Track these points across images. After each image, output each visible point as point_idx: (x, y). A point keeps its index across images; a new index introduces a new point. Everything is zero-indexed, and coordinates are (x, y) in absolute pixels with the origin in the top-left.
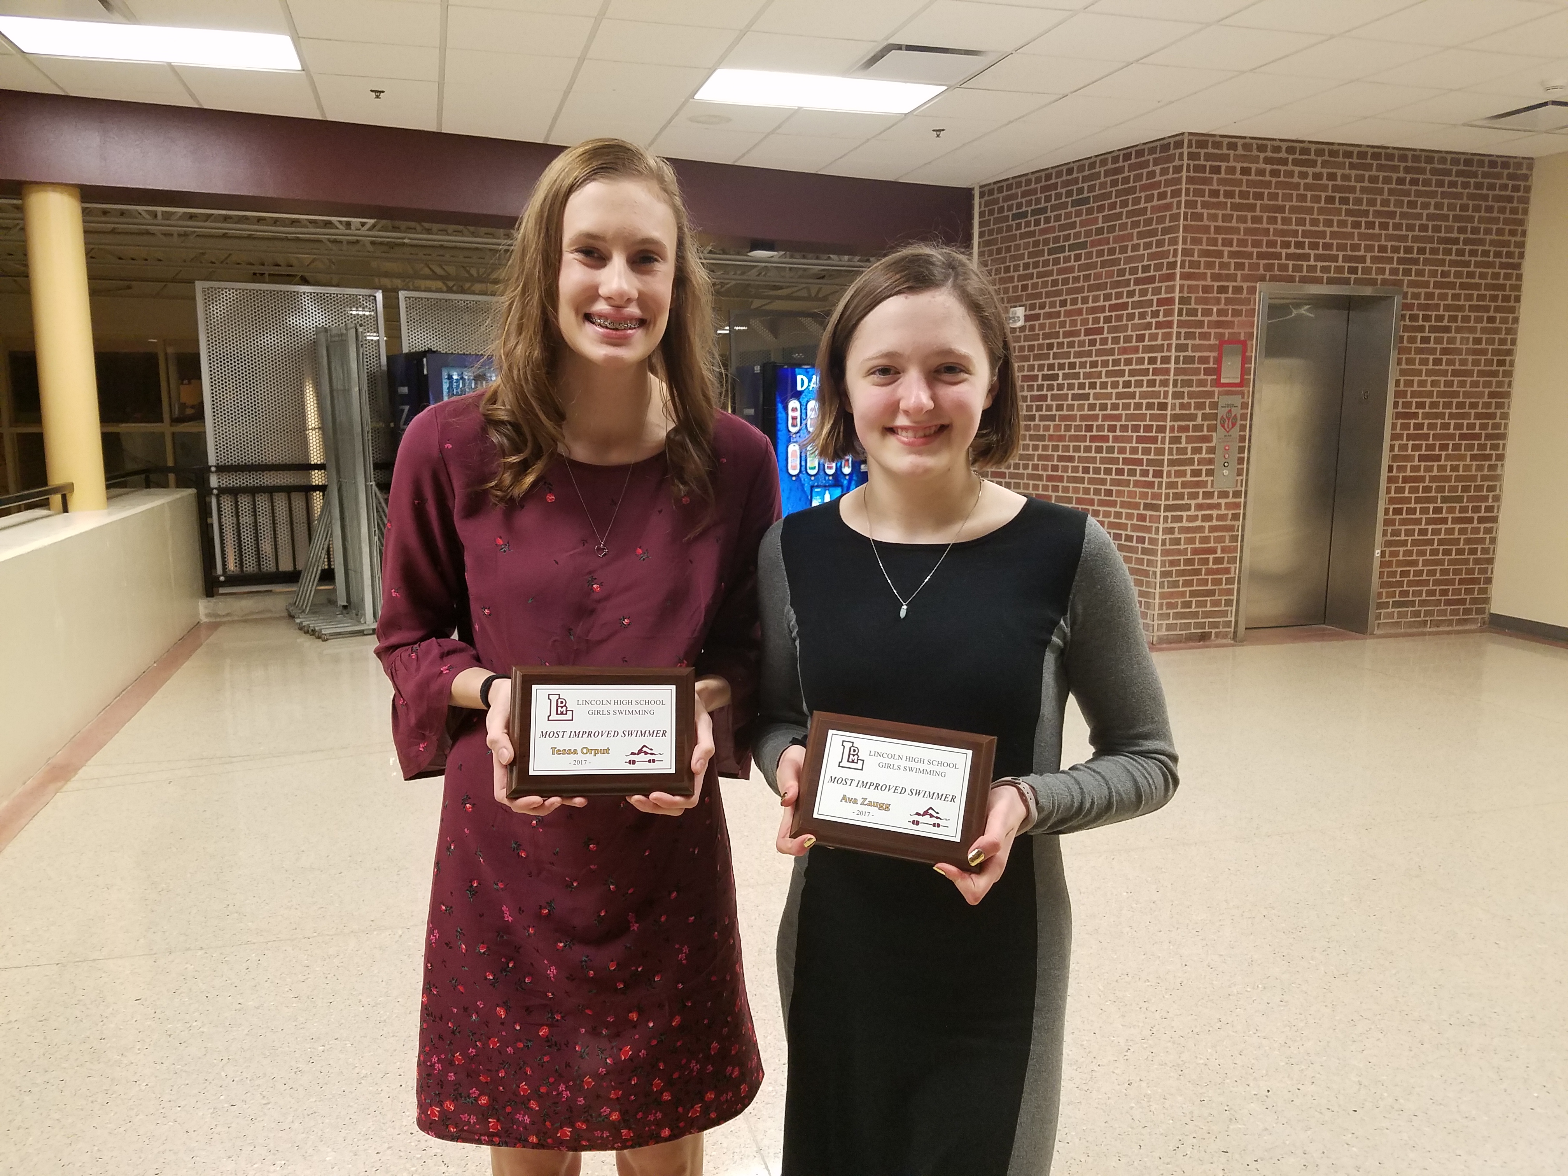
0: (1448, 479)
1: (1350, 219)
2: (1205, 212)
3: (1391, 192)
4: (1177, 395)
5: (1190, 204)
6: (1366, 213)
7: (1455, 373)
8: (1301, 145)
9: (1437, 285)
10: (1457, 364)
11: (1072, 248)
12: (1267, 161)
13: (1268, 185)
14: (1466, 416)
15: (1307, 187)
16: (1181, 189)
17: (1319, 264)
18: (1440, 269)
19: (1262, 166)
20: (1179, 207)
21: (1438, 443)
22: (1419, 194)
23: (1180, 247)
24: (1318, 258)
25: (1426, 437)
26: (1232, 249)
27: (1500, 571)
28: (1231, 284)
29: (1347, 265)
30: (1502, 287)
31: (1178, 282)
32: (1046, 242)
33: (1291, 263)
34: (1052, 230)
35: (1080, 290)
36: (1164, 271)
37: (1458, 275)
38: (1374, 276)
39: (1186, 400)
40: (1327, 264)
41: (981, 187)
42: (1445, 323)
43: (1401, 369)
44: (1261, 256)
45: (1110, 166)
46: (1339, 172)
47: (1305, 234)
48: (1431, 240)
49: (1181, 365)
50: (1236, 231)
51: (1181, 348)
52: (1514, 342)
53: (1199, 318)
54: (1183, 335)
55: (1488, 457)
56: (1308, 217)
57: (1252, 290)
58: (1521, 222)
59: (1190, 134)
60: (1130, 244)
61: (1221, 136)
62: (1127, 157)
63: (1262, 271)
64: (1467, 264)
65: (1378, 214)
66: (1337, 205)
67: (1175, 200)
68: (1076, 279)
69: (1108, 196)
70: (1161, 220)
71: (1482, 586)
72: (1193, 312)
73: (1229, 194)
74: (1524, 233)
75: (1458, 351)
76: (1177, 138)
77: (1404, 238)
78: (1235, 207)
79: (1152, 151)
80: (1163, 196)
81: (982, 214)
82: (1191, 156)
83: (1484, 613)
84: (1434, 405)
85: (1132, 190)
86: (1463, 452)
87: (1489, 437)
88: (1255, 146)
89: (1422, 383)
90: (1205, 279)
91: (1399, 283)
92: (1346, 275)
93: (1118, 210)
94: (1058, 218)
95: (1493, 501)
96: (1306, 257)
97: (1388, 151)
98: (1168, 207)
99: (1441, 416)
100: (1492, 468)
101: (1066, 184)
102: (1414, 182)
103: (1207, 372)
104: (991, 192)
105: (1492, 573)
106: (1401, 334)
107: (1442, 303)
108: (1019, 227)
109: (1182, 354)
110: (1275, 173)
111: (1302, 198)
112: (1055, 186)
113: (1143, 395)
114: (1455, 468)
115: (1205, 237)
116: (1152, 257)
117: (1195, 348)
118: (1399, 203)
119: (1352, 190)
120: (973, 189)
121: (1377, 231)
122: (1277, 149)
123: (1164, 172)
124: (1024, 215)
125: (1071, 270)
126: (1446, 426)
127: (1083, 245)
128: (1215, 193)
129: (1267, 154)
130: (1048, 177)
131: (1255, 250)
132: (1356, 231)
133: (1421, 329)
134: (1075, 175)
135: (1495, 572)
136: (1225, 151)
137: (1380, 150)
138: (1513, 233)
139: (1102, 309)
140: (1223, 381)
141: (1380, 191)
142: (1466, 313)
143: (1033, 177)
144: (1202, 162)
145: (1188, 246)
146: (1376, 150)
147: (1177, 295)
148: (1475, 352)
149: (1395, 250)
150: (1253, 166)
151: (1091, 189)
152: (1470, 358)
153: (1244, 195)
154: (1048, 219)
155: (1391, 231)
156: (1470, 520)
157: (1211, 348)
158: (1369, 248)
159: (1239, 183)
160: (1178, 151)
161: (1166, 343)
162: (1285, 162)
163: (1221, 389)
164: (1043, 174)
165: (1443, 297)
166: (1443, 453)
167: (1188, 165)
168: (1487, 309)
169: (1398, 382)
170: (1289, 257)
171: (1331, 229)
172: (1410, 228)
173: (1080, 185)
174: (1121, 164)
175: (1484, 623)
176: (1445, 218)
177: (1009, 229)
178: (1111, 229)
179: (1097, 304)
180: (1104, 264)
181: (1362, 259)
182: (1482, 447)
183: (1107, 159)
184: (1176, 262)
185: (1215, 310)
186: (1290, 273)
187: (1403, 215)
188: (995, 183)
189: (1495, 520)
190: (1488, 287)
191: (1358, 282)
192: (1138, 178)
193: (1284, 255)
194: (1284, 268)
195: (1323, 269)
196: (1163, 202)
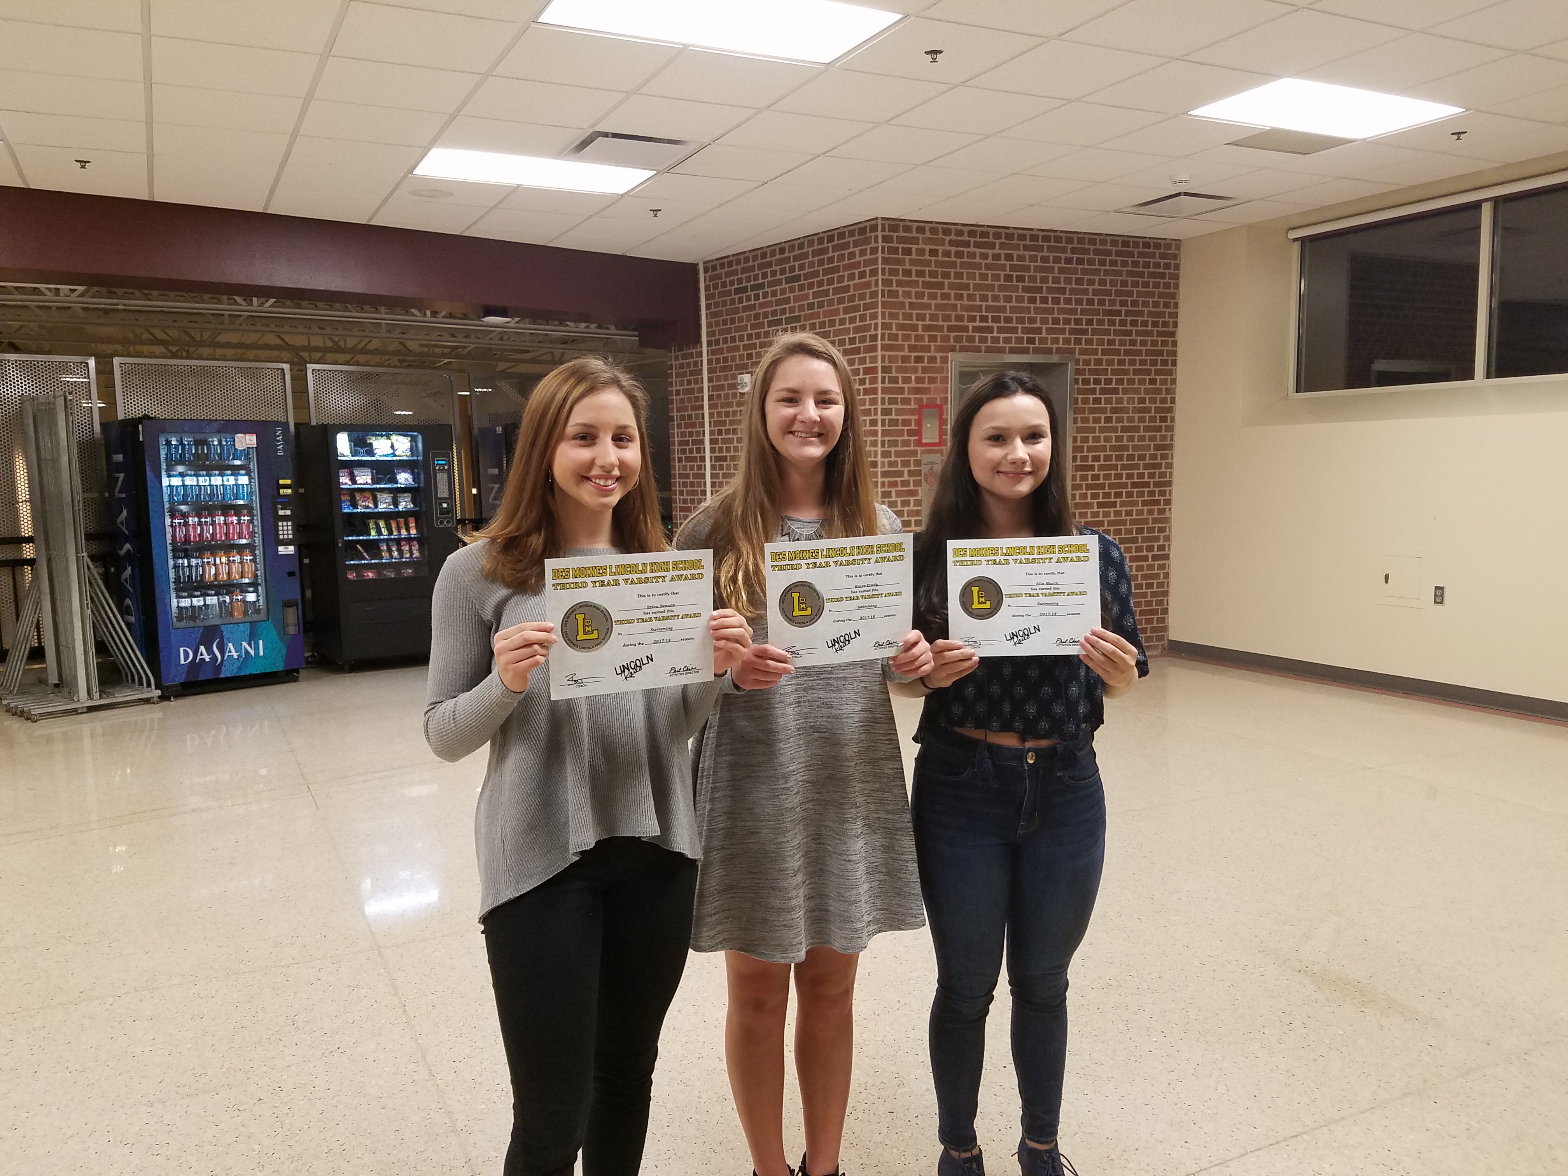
0: (1124, 522)
1: (1026, 296)
2: (900, 289)
3: (1061, 271)
4: (886, 454)
5: (886, 283)
6: (1040, 290)
7: (1125, 429)
8: (981, 229)
9: (1105, 352)
10: (1125, 421)
11: (788, 321)
12: (952, 243)
13: (953, 265)
14: (1136, 467)
15: (988, 267)
16: (877, 269)
17: (1002, 335)
18: (1106, 338)
19: (948, 248)
20: (877, 285)
21: (1113, 491)
22: (1083, 272)
23: (880, 321)
24: (1001, 330)
25: (1102, 486)
26: (925, 323)
27: (1175, 602)
28: (926, 354)
29: (1025, 336)
30: (1161, 353)
31: (879, 353)
32: (764, 314)
33: (977, 335)
34: (769, 304)
36: (868, 343)
37: (1122, 343)
38: (1049, 345)
39: (893, 459)
40: (1008, 335)
41: (704, 263)
42: (1113, 385)
43: (1077, 428)
44: (951, 329)
45: (816, 247)
46: (1015, 253)
47: (989, 309)
48: (1097, 312)
49: (887, 428)
50: (929, 306)
51: (886, 412)
52: (1173, 401)
53: (900, 385)
54: (887, 400)
55: (1157, 503)
56: (990, 293)
57: (945, 360)
58: (1174, 296)
59: (883, 218)
60: (837, 318)
61: (911, 221)
62: (831, 239)
63: (952, 343)
64: (1129, 333)
65: (1050, 290)
66: (1015, 282)
67: (873, 279)
69: (815, 274)
70: (862, 297)
71: (1160, 616)
72: (894, 380)
73: (920, 274)
74: (1176, 305)
75: (1126, 410)
76: (873, 223)
77: (1073, 311)
78: (926, 285)
79: (852, 233)
80: (862, 275)
81: (707, 288)
82: (885, 239)
83: (1163, 640)
84: (1108, 458)
85: (836, 270)
86: (1135, 499)
87: (1156, 484)
88: (941, 230)
89: (1097, 439)
90: (903, 350)
91: (1071, 352)
92: (1026, 345)
93: (825, 288)
94: (774, 294)
95: (1164, 541)
96: (990, 330)
97: (1057, 234)
98: (868, 285)
99: (1115, 467)
100: (1162, 511)
101: (780, 262)
102: (1080, 261)
103: (911, 433)
104: (714, 268)
105: (1168, 604)
106: (1076, 396)
107: (1109, 368)
108: (741, 301)
109: (887, 418)
110: (959, 255)
111: (984, 277)
112: (770, 265)
114: (1129, 513)
115: (901, 312)
116: (857, 330)
117: (899, 412)
118: (1068, 281)
119: (1027, 269)
120: (697, 264)
121: (1050, 305)
122: (960, 233)
123: (863, 253)
124: (745, 289)
126: (1119, 476)
127: (798, 319)
128: (907, 273)
129: (951, 237)
130: (764, 255)
131: (946, 324)
132: (1032, 306)
133: (1093, 391)
134: (787, 255)
135: (1170, 604)
136: (915, 234)
138: (1167, 305)
140: (924, 441)
141: (1052, 270)
142: (1131, 376)
143: (751, 255)
144: (895, 245)
145: (887, 321)
146: (1045, 233)
147: (879, 364)
148: (1140, 410)
149: (1067, 321)
150: (940, 249)
151: (801, 268)
152: (1137, 415)
153: (933, 274)
154: (765, 295)
155: (1062, 305)
156: (1146, 558)
157: (911, 412)
158: (1044, 321)
159: (928, 263)
160: (873, 234)
162: (967, 244)
163: (923, 448)
164: (759, 253)
165: (1110, 363)
166: (1118, 500)
167: (883, 248)
168: (1148, 372)
169: (1075, 439)
170: (976, 329)
171: (1010, 304)
172: (1079, 302)
173: (792, 264)
174: (825, 245)
175: (1164, 649)
176: (1108, 293)
177: (732, 302)
178: (821, 305)
181: (1039, 331)
182: (1151, 494)
183: (813, 240)
184: (877, 334)
185: (913, 377)
186: (977, 344)
187: (1072, 291)
188: (717, 259)
189: (1167, 557)
190: (1149, 353)
191: (1036, 351)
192: (841, 258)
193: (970, 328)
194: (971, 339)
195: (1007, 340)
196: (863, 280)
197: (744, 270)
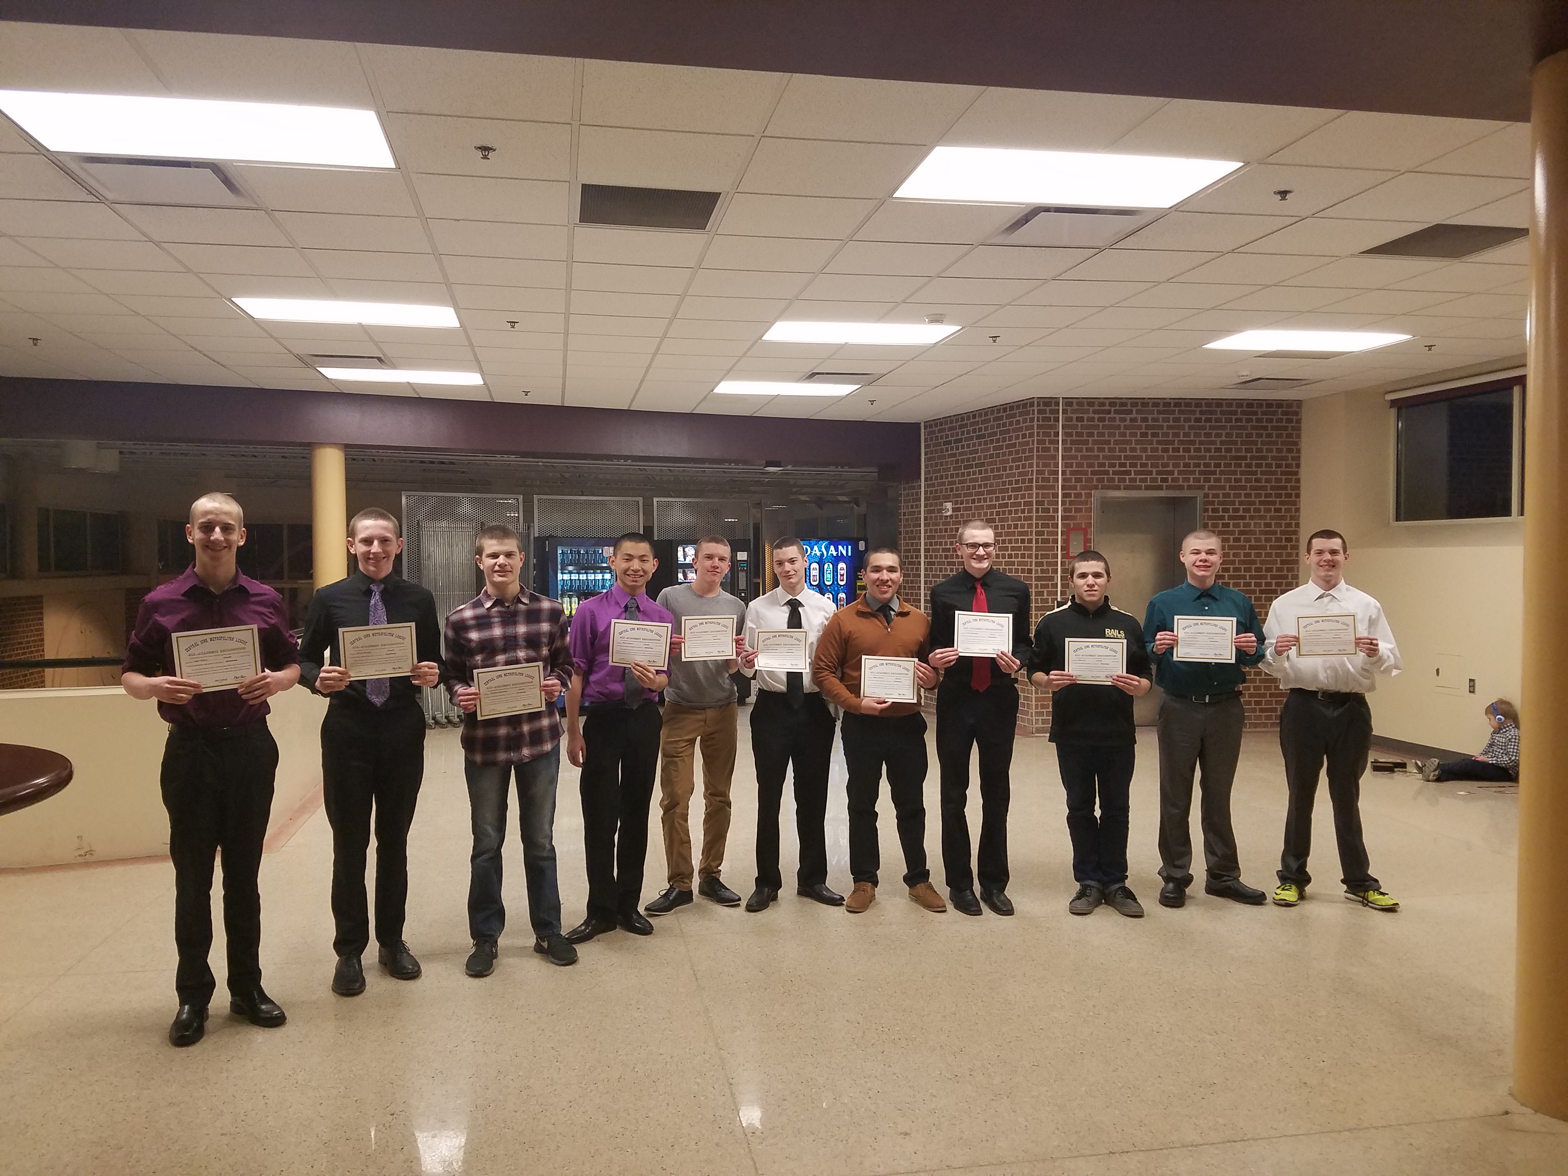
1: (1160, 447)
3: (1190, 427)
6: (1172, 442)
7: (1251, 547)
8: (1121, 401)
9: (1231, 488)
10: (1253, 540)
11: (977, 465)
12: (1095, 412)
14: (1265, 577)
15: (1126, 427)
16: (1034, 432)
17: (1138, 477)
18: (1233, 477)
19: (1092, 415)
20: (1033, 444)
22: (1211, 428)
23: (1035, 469)
24: (1136, 473)
29: (1159, 477)
30: (1285, 488)
31: (1034, 491)
32: (963, 461)
33: (1116, 477)
34: (966, 453)
35: (982, 493)
36: (1027, 484)
37: (1247, 481)
38: (1181, 483)
39: (1045, 567)
40: (1144, 477)
41: (925, 422)
42: (1241, 513)
44: (1093, 473)
45: (996, 415)
46: (1150, 417)
47: (1126, 457)
48: (1225, 458)
49: (1039, 545)
50: (1076, 457)
51: (1039, 534)
52: (1297, 525)
53: (1051, 514)
54: (1039, 525)
56: (1128, 446)
57: (1089, 495)
58: (1296, 444)
59: (1038, 398)
60: (1008, 465)
61: (1061, 398)
62: (1005, 410)
63: (1095, 483)
64: (1255, 473)
65: (1181, 442)
66: (1150, 438)
67: (1031, 439)
68: (980, 486)
69: (995, 434)
70: (1024, 451)
72: (1046, 511)
73: (1069, 434)
74: (1299, 451)
75: (1253, 533)
76: (1032, 400)
77: (1204, 457)
79: (1018, 407)
80: (1024, 436)
81: (926, 441)
82: (1039, 412)
85: (1008, 431)
88: (1086, 403)
91: (1201, 488)
92: (1159, 483)
93: (1001, 444)
94: (968, 446)
96: (1128, 473)
97: (1186, 401)
98: (1027, 443)
101: (972, 424)
102: (1208, 420)
104: (931, 426)
107: (1237, 500)
108: (947, 450)
109: (1039, 538)
110: (1100, 420)
111: (1123, 435)
112: (967, 425)
113: (1019, 564)
115: (1053, 462)
116: (1020, 474)
118: (1197, 435)
119: (1161, 427)
120: (920, 423)
121: (1181, 453)
122: (1103, 404)
123: (1025, 421)
124: (949, 443)
125: (976, 480)
126: (1249, 584)
127: (982, 464)
128: (1058, 434)
129: (1095, 408)
130: (963, 419)
131: (1090, 469)
132: (1165, 454)
133: (1222, 518)
134: (977, 419)
136: (1064, 407)
137: (1180, 401)
138: (1290, 451)
139: (994, 507)
141: (1183, 428)
142: (1257, 506)
143: (955, 418)
144: (1048, 415)
145: (1040, 469)
146: (1177, 401)
147: (1034, 500)
148: (1266, 533)
149: (1197, 465)
150: (1085, 416)
151: (986, 429)
152: (1263, 537)
153: (1079, 434)
154: (964, 446)
155: (1192, 453)
158: (1176, 465)
159: (1076, 427)
160: (1032, 408)
161: (1029, 530)
162: (1109, 412)
164: (960, 417)
165: (1238, 496)
167: (1038, 418)
168: (1274, 503)
170: (1114, 473)
171: (1146, 454)
172: (1207, 450)
173: (980, 426)
174: (1002, 414)
176: (1235, 443)
177: (943, 450)
178: (998, 455)
179: (992, 503)
180: (995, 477)
181: (1171, 473)
183: (994, 410)
184: (1032, 479)
186: (1116, 483)
187: (1201, 443)
188: (932, 420)
190: (1272, 488)
191: (1168, 488)
192: (1011, 424)
193: (1111, 472)
194: (1113, 480)
195: (1141, 480)
196: (1025, 440)
197: (950, 429)
